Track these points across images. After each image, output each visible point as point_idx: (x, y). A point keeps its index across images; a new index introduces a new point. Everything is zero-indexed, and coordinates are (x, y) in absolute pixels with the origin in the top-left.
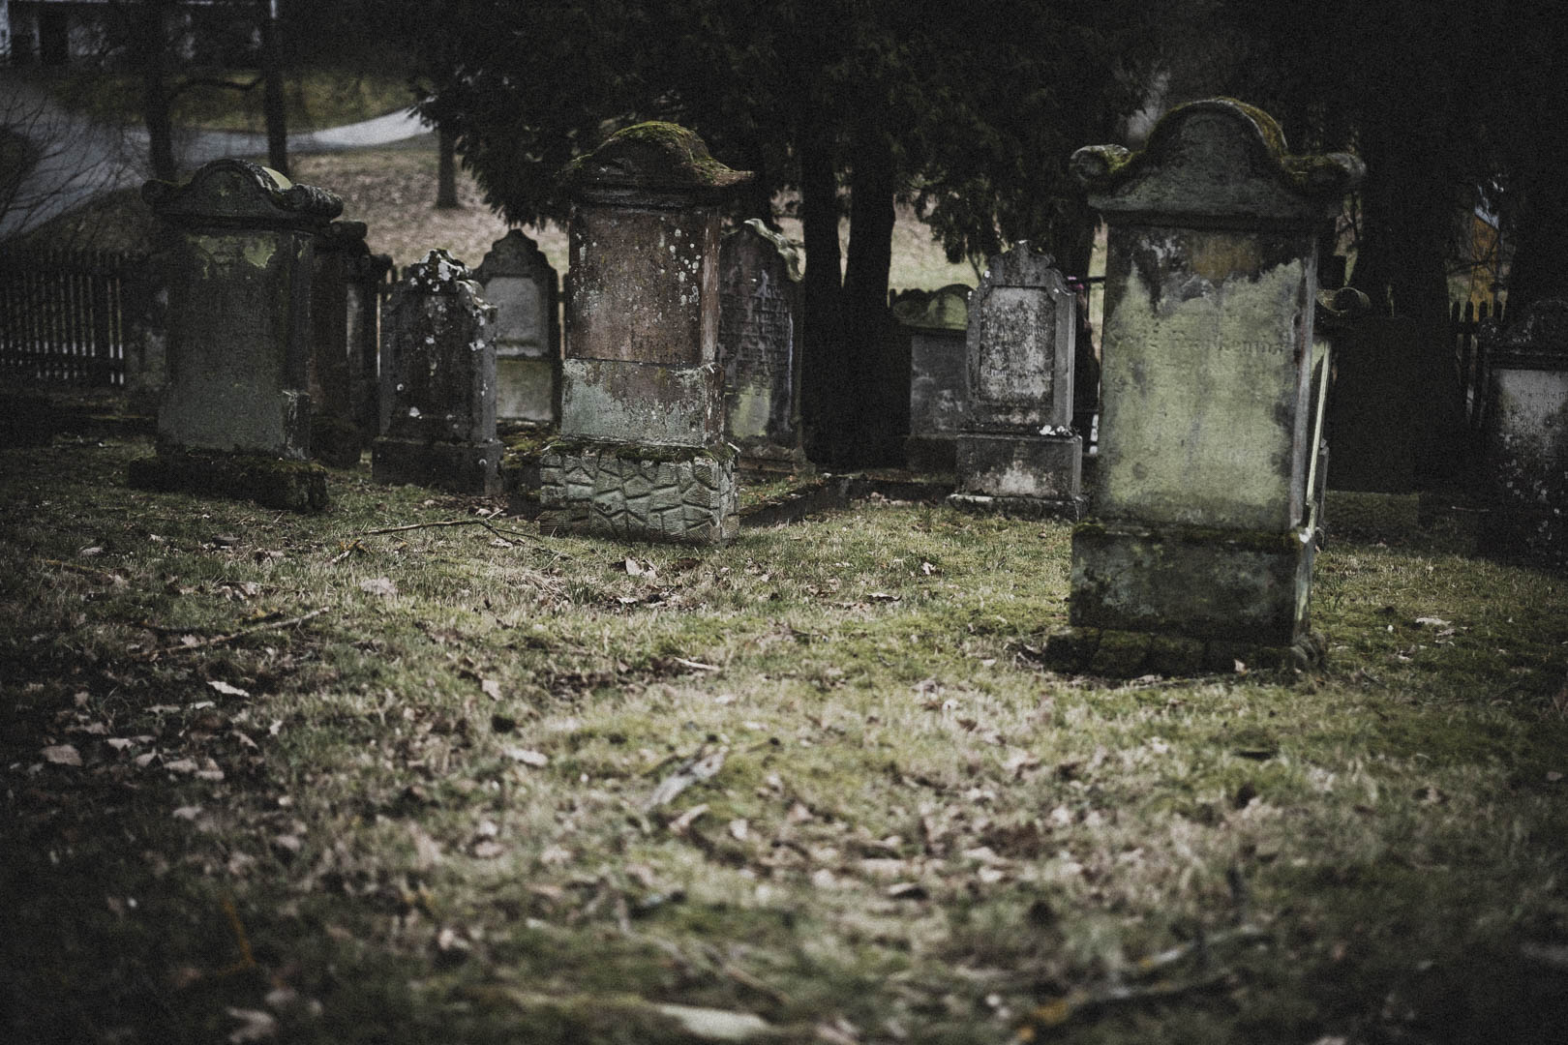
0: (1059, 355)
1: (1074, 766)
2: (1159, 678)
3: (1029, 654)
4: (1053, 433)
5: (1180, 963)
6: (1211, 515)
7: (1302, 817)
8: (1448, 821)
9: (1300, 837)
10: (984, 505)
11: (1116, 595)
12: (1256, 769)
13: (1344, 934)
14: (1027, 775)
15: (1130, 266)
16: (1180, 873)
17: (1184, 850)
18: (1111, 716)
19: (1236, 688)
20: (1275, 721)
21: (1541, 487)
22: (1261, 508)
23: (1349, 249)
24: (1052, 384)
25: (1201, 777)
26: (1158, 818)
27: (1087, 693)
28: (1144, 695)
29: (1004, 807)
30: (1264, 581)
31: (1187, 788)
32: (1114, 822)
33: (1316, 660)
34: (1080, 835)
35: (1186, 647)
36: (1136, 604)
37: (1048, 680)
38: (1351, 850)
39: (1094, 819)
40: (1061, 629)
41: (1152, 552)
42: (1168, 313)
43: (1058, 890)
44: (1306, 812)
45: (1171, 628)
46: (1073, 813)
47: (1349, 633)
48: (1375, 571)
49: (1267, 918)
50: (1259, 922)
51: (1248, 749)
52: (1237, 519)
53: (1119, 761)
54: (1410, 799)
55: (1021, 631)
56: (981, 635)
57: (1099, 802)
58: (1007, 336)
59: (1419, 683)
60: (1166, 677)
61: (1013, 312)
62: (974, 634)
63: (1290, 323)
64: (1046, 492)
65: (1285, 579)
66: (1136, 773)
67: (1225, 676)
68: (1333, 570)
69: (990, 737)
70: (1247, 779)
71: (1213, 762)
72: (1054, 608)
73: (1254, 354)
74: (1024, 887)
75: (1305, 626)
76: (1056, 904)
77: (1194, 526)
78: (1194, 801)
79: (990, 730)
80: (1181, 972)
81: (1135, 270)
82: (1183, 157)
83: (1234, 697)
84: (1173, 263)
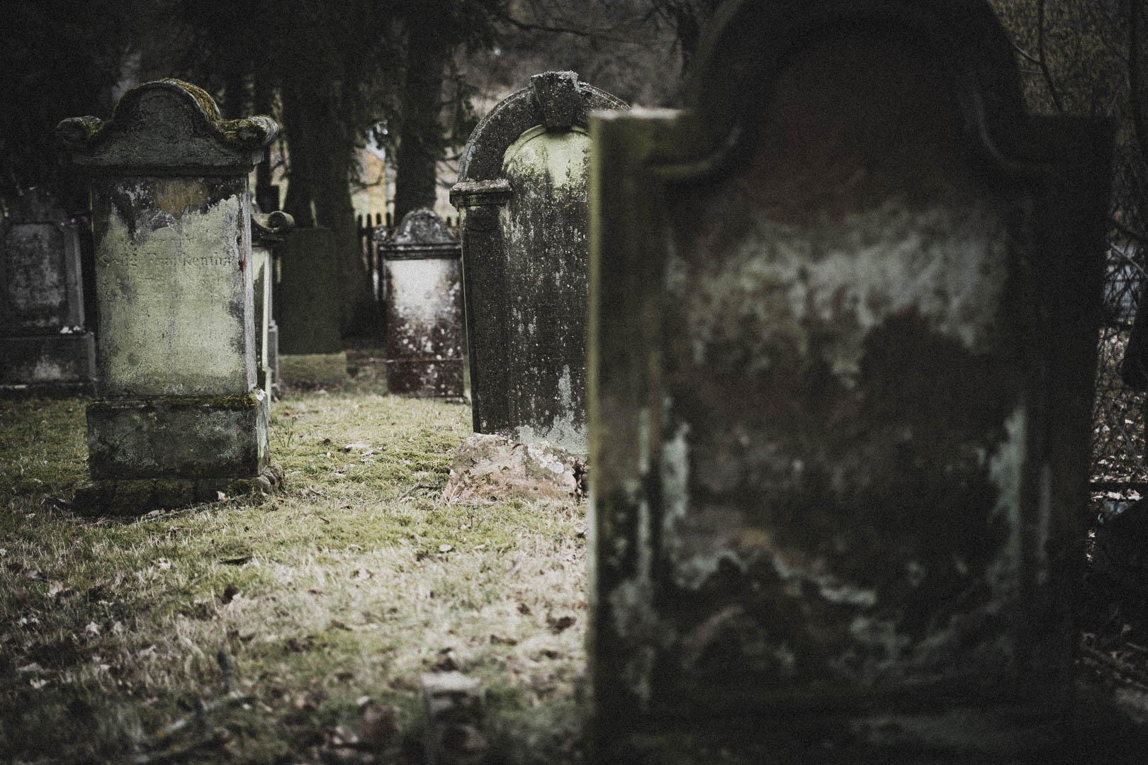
0: (70, 273)
1: (100, 588)
2: (163, 511)
3: (61, 505)
4: (70, 332)
5: (186, 729)
6: (191, 388)
7: (271, 603)
8: (374, 591)
9: (271, 619)
10: (21, 391)
11: (124, 453)
12: (237, 572)
13: (305, 686)
14: (63, 601)
15: (110, 206)
16: (184, 659)
17: (186, 641)
18: (126, 545)
19: (220, 513)
20: (249, 534)
21: (426, 341)
22: (226, 378)
23: (281, 179)
24: (66, 294)
25: (197, 584)
26: (166, 620)
27: (108, 530)
28: (152, 526)
29: (48, 628)
30: (233, 432)
31: (186, 593)
32: (133, 628)
33: (277, 484)
34: (107, 640)
35: (181, 487)
36: (140, 459)
37: (77, 524)
38: (307, 623)
39: (118, 627)
40: (85, 484)
41: (148, 419)
42: (143, 239)
43: (93, 686)
44: (274, 599)
45: (168, 474)
46: (101, 626)
47: (300, 461)
48: (317, 412)
49: (249, 683)
50: (243, 688)
51: (230, 558)
52: (210, 388)
53: (135, 579)
54: (348, 579)
55: (54, 488)
56: (23, 495)
57: (121, 613)
58: (27, 261)
59: (352, 492)
60: (168, 510)
61: (31, 242)
62: (17, 495)
63: (233, 243)
64: (70, 377)
65: (249, 429)
66: (148, 587)
67: (211, 504)
68: (287, 414)
69: (33, 575)
70: (230, 581)
71: (206, 571)
72: (79, 467)
73: (210, 266)
74: (66, 689)
75: (267, 461)
76: (90, 699)
77: (178, 396)
78: (192, 603)
79: (33, 568)
80: (187, 735)
81: (114, 210)
82: (142, 123)
83: (219, 520)
84: (143, 203)
